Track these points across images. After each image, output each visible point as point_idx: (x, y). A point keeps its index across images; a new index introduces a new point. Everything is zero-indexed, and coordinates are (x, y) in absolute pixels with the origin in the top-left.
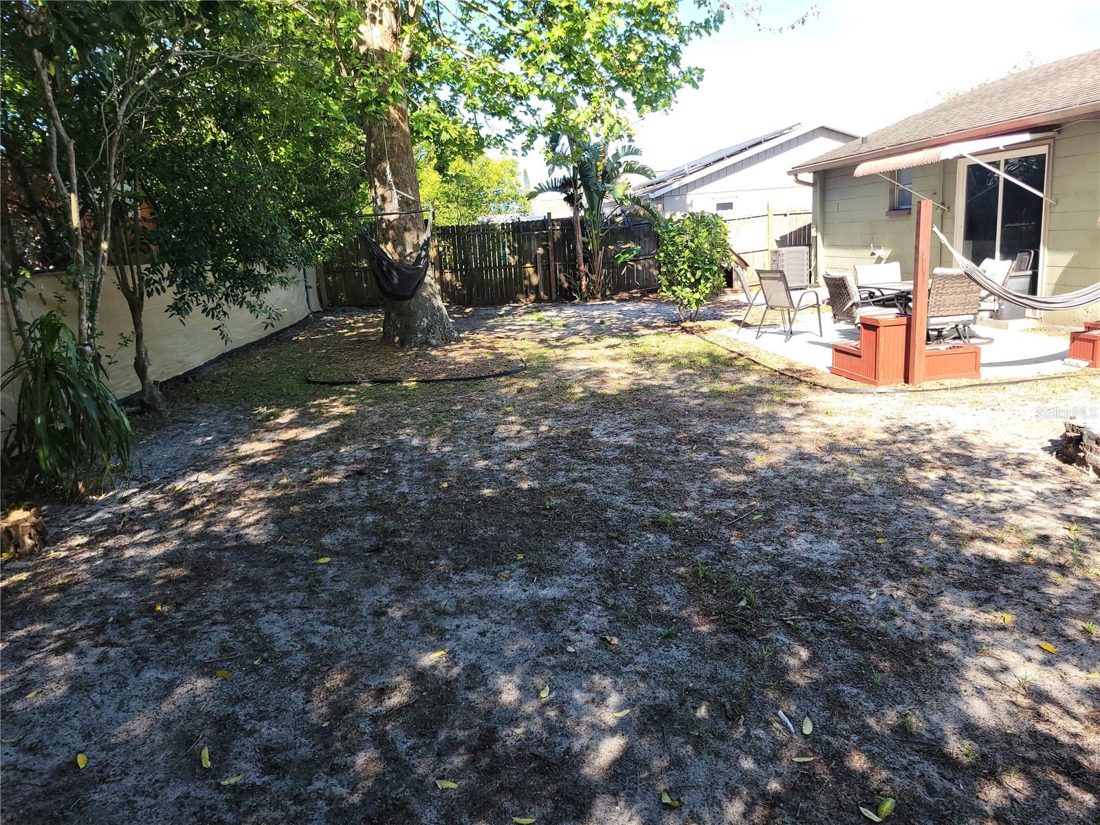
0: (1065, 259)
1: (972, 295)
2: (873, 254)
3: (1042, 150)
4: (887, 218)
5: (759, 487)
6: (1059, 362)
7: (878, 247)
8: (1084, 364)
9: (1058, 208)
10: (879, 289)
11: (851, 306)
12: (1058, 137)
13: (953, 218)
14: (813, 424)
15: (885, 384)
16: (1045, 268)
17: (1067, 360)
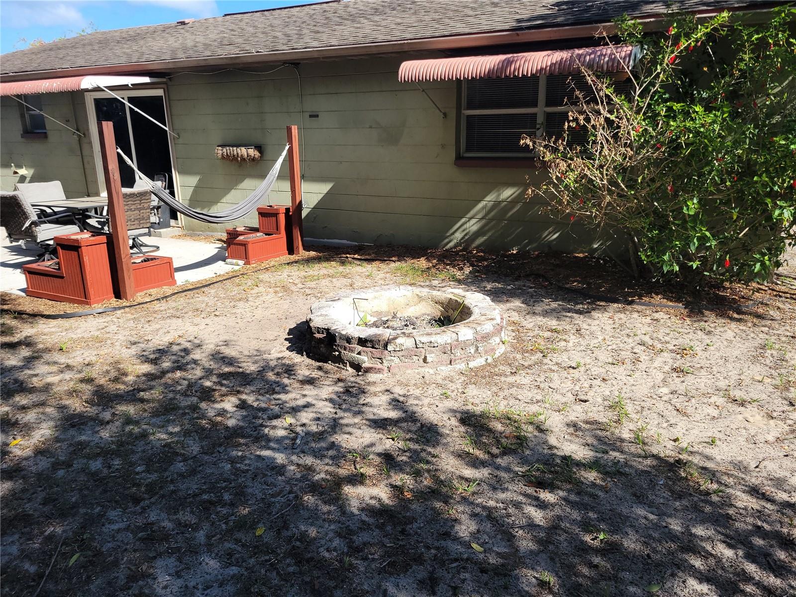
0: (193, 180)
1: (144, 211)
2: (16, 173)
3: (159, 92)
4: (23, 140)
5: (41, 496)
6: (220, 263)
7: (19, 166)
8: (241, 262)
9: (181, 141)
10: (49, 207)
11: (30, 225)
12: (170, 83)
13: (90, 143)
14: (55, 368)
15: (98, 302)
16: (179, 187)
17: (228, 260)
